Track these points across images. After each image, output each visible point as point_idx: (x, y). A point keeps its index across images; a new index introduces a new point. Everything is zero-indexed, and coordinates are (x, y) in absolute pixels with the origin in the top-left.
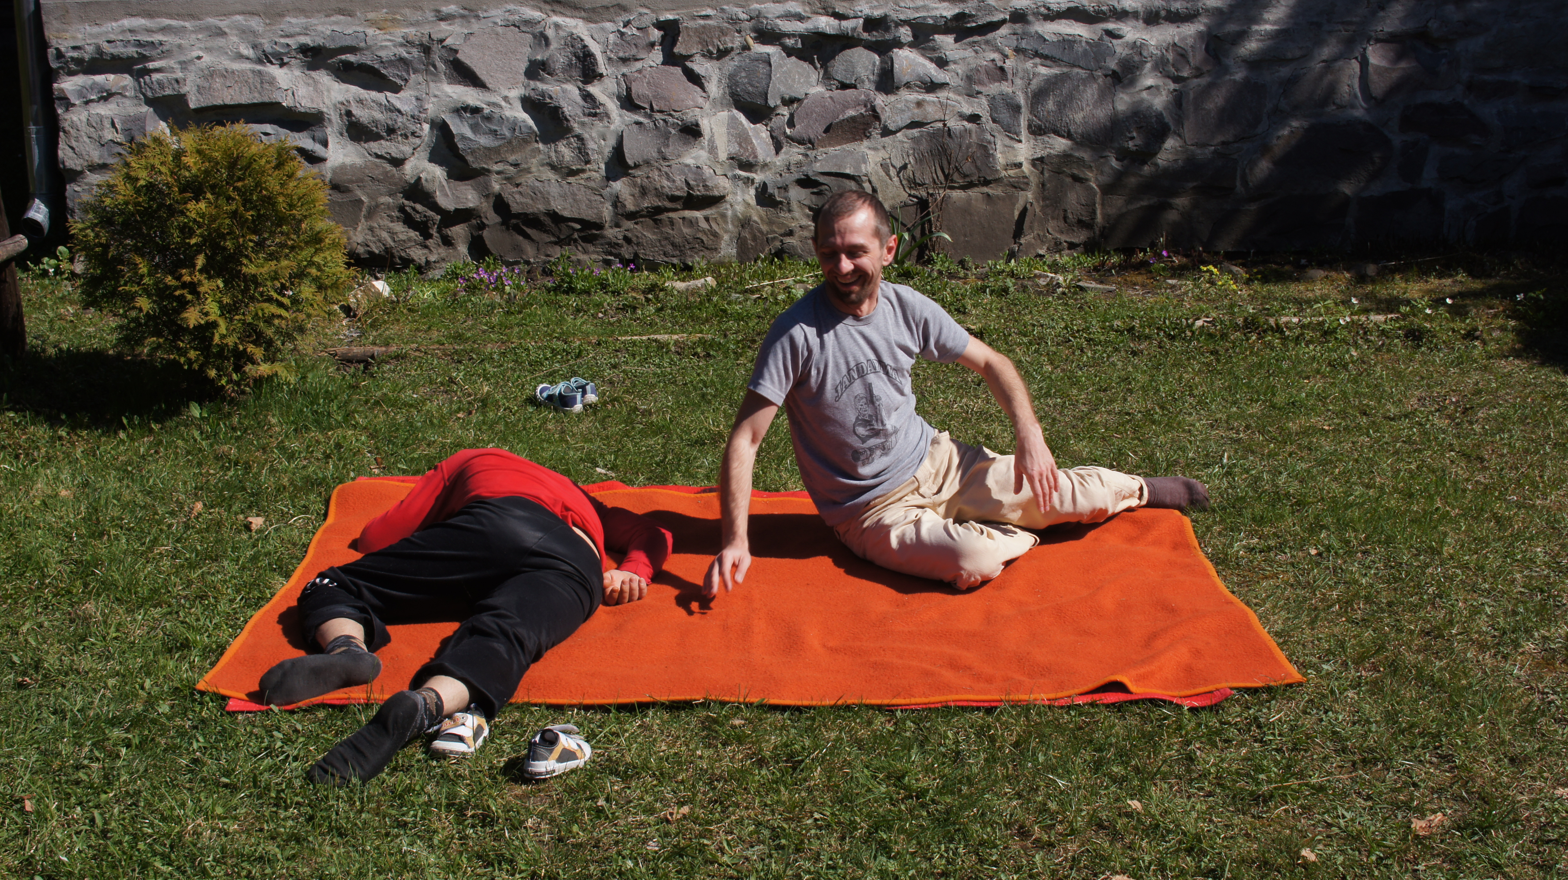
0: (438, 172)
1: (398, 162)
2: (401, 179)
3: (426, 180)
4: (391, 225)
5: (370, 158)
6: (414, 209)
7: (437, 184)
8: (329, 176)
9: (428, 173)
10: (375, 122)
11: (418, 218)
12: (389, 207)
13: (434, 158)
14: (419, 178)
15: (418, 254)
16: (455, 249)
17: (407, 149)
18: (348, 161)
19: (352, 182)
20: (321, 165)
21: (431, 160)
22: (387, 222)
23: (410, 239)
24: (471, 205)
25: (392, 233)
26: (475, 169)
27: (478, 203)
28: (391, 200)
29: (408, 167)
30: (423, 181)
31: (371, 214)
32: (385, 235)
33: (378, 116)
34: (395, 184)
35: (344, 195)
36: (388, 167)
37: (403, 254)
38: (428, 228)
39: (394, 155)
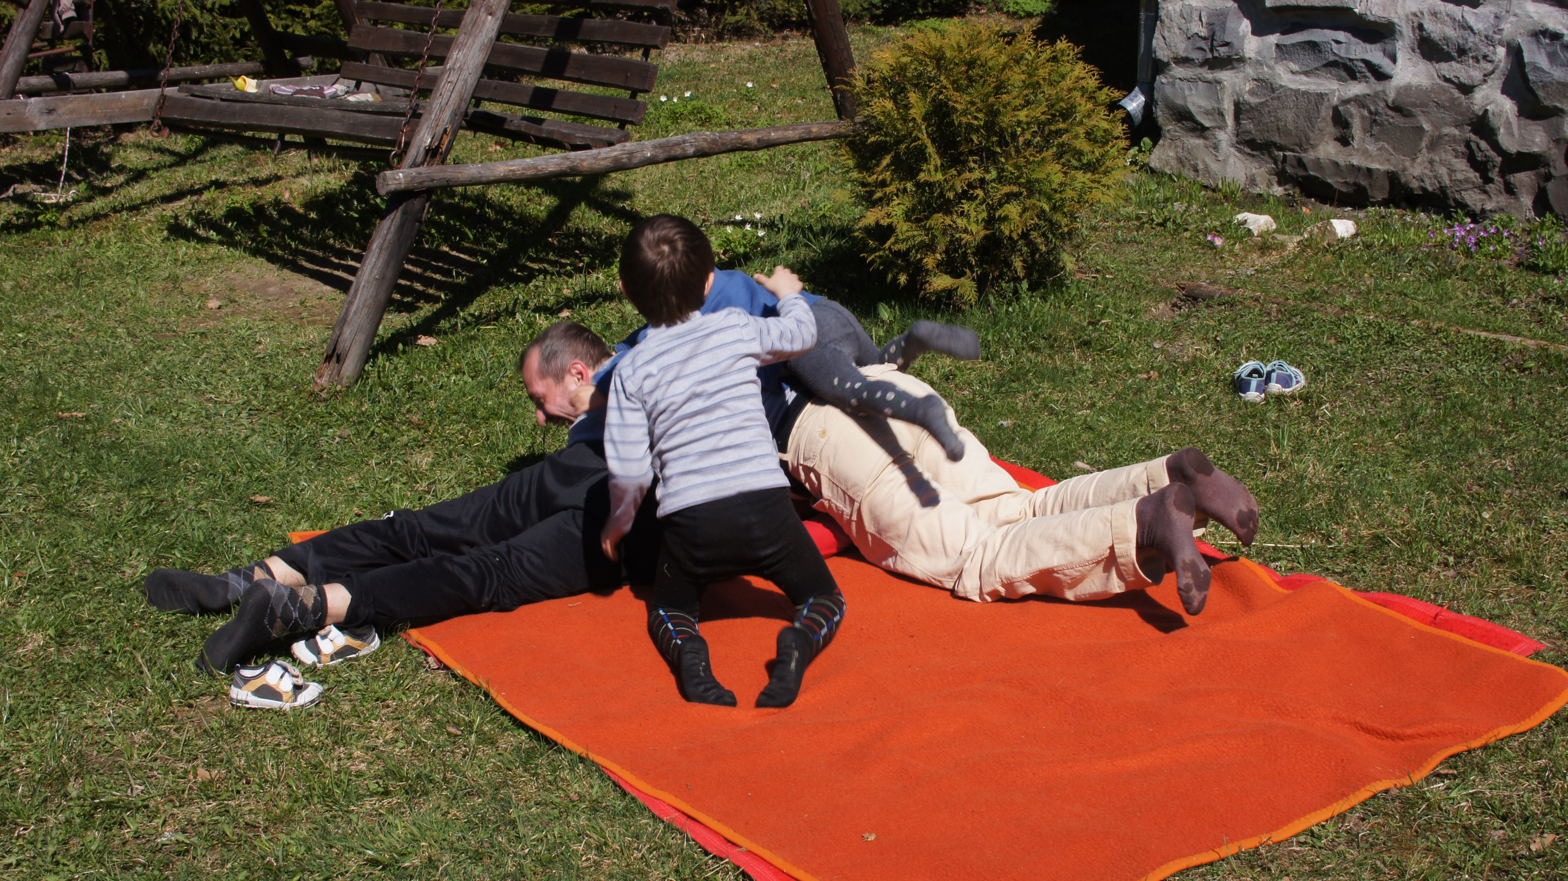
0: (1508, 106)
1: (1467, 89)
2: (1468, 108)
3: (1493, 114)
4: (1454, 160)
5: (1438, 81)
6: (1478, 145)
7: (1503, 120)
8: (1391, 96)
9: (1497, 105)
10: (1446, 39)
11: (1479, 157)
12: (1454, 139)
13: (1506, 90)
14: (1486, 111)
15: (1473, 199)
16: (1517, 199)
17: (1476, 75)
18: (1415, 81)
19: (1414, 105)
20: (1386, 82)
21: (1504, 91)
22: (1450, 157)
23: (1467, 180)
24: (1536, 149)
25: (1452, 171)
26: (1547, 107)
27: (1545, 149)
28: (1457, 132)
29: (1479, 96)
30: (1490, 114)
31: (1433, 145)
32: (1443, 171)
33: (1451, 32)
34: (1462, 114)
35: (1407, 120)
36: (1456, 93)
37: (1457, 196)
38: (1488, 170)
39: (1462, 80)
